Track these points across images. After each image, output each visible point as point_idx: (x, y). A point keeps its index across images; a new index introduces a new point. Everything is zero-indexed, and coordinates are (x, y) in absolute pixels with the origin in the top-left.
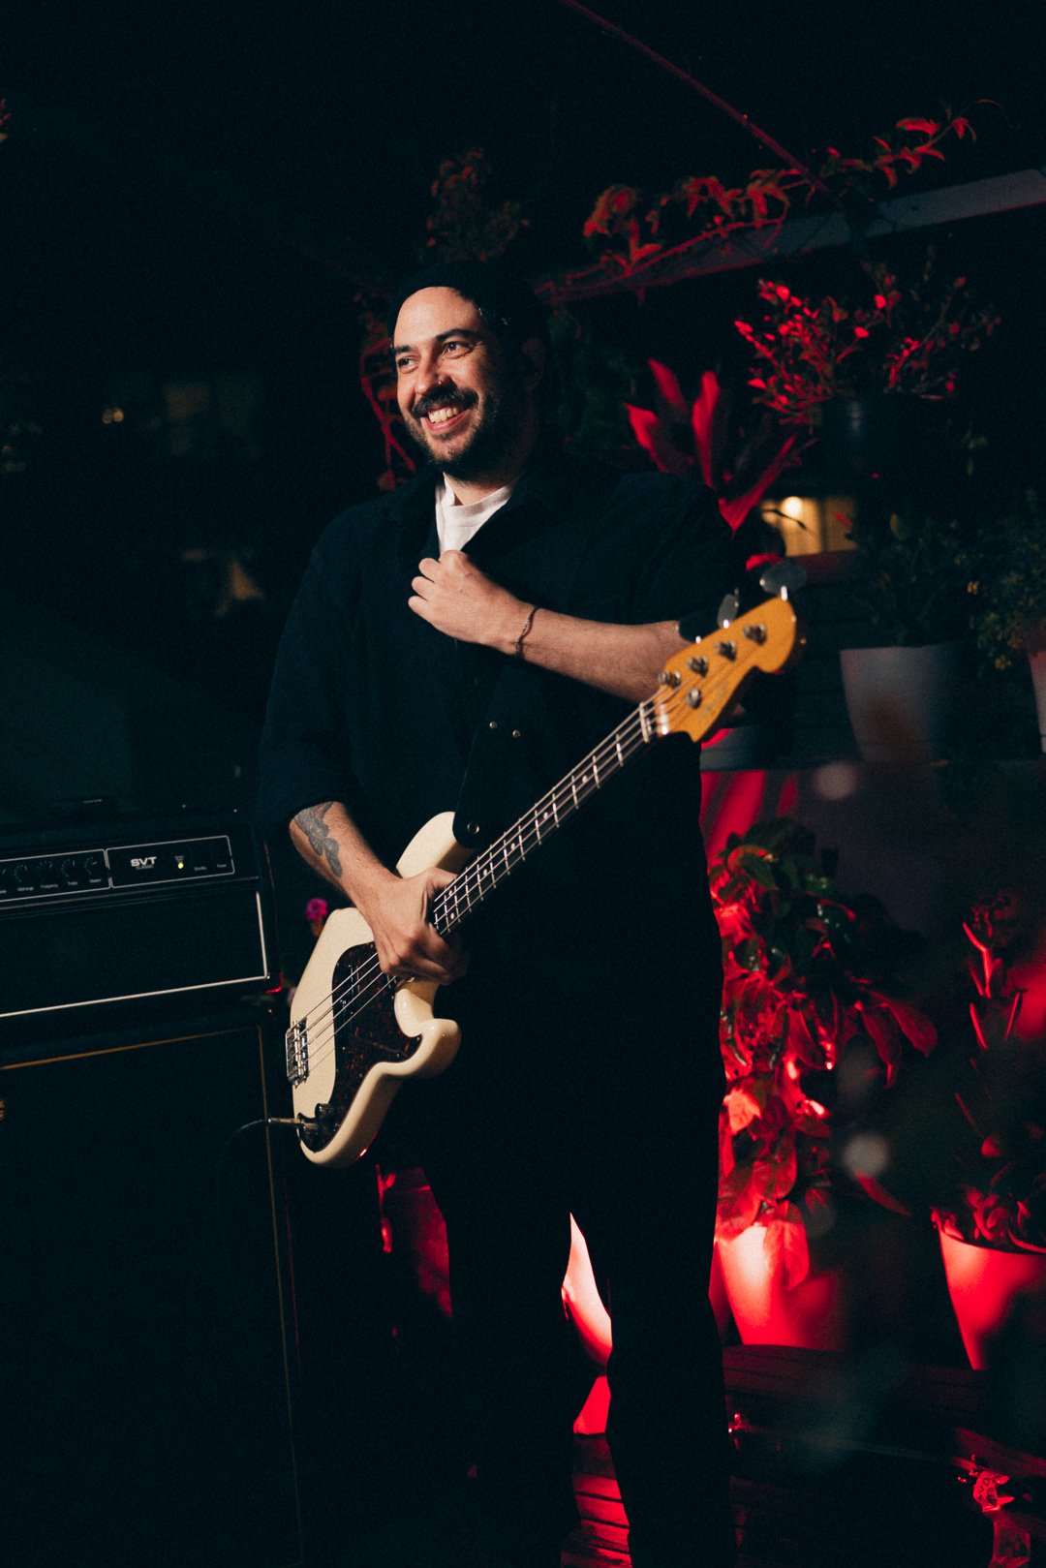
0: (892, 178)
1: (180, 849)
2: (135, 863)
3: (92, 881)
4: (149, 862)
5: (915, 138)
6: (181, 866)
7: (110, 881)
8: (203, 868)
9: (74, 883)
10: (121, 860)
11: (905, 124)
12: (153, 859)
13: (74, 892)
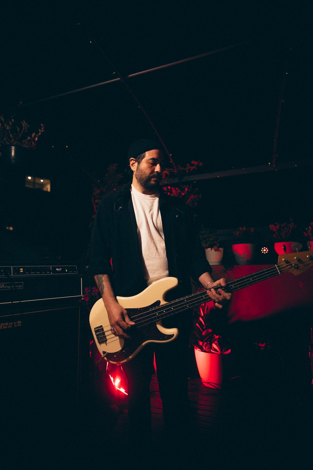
0: (187, 171)
1: (67, 267)
2: (57, 269)
3: (48, 272)
4: (60, 269)
5: (193, 165)
6: (66, 271)
7: (51, 273)
8: (71, 272)
9: (43, 273)
10: (54, 269)
11: (192, 162)
12: (61, 269)
13: (43, 274)
